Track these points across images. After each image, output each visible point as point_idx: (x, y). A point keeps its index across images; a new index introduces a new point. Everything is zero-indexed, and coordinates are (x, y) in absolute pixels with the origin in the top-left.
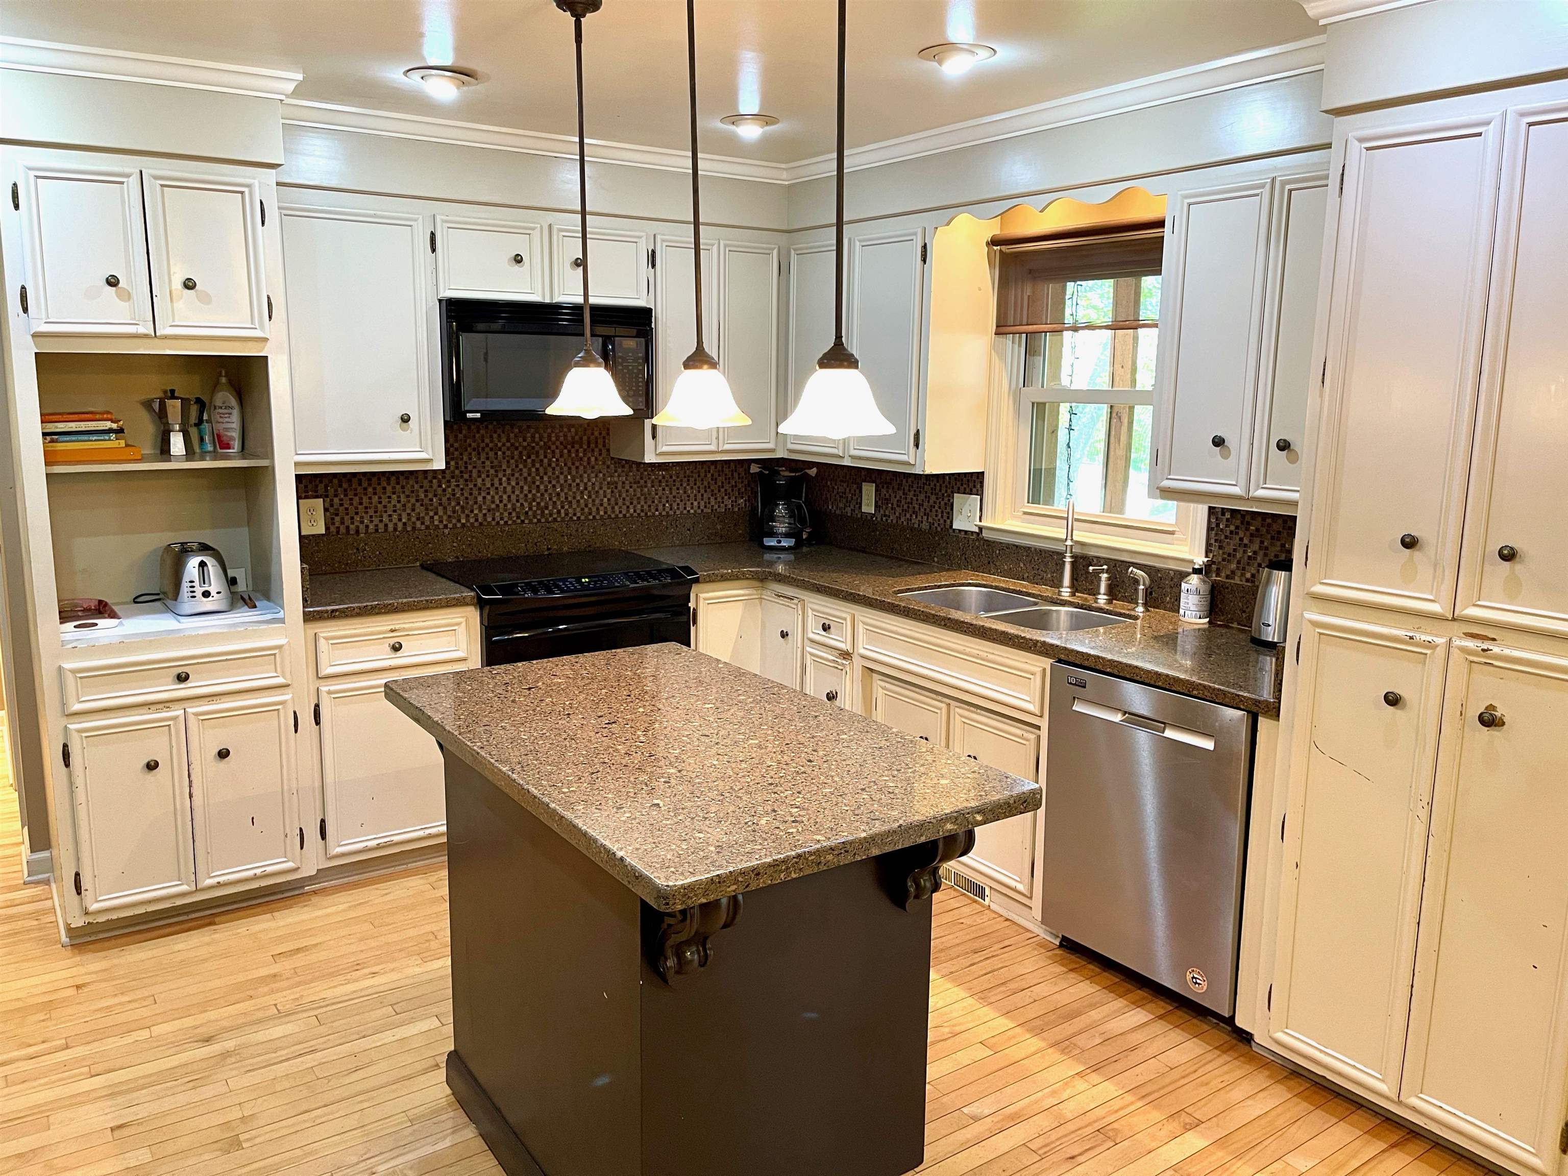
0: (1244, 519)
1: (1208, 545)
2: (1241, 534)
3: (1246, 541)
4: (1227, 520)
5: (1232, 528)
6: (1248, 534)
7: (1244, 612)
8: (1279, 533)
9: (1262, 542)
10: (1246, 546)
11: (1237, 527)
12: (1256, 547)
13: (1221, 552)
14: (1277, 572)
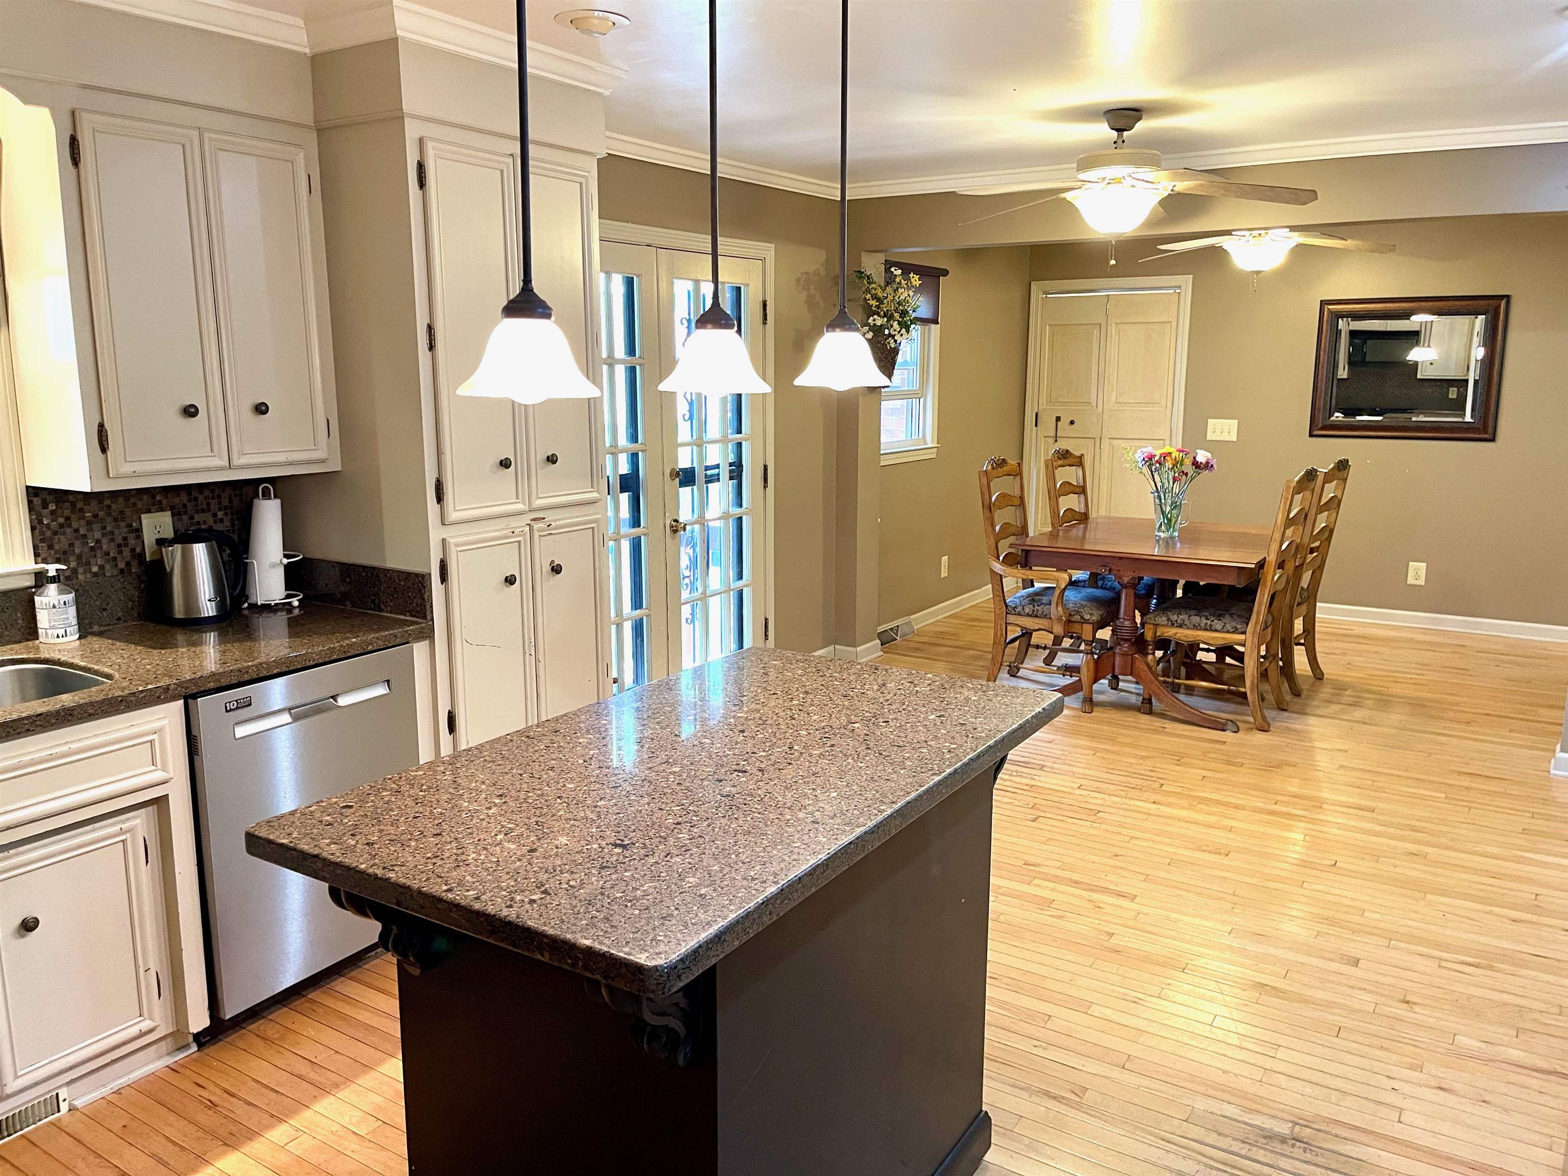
0: (75, 506)
1: (35, 548)
2: (75, 525)
3: (82, 531)
4: (53, 513)
5: (61, 520)
6: (83, 522)
7: (105, 610)
8: (122, 512)
9: (104, 528)
10: (84, 536)
11: (68, 519)
12: (98, 535)
13: (52, 552)
14: (197, 545)
